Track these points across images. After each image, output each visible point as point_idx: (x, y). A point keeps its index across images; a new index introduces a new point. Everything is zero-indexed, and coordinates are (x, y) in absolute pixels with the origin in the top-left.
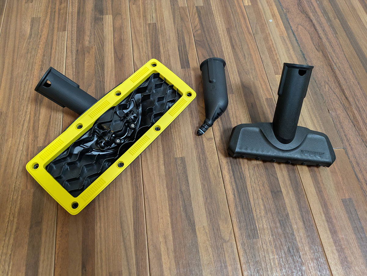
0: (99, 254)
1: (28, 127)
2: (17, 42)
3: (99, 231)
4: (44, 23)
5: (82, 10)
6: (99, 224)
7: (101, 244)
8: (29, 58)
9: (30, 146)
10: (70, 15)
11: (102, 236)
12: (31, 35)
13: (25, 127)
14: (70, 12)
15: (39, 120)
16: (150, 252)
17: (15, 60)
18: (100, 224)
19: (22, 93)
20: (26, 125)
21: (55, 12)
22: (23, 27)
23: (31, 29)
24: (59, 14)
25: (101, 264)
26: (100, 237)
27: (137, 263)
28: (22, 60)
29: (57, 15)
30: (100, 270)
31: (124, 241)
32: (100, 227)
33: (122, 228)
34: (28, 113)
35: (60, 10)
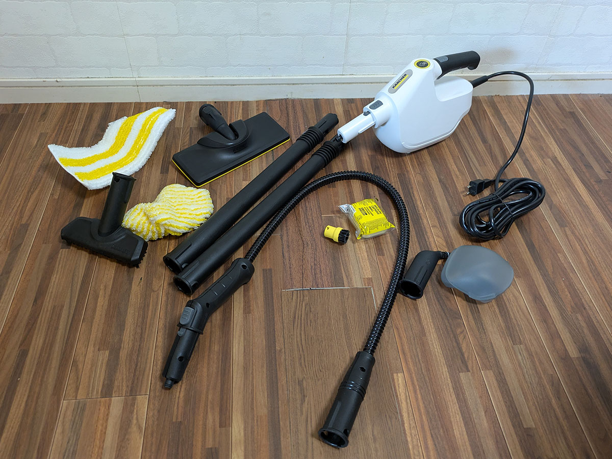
0: (50, 294)
1: (17, 211)
2: (23, 151)
3: (54, 280)
4: (50, 136)
5: (86, 128)
6: (55, 276)
7: (53, 288)
8: (30, 162)
9: (15, 223)
10: (75, 132)
11: (56, 284)
12: (36, 146)
13: (14, 210)
14: (75, 129)
15: (27, 206)
16: (90, 294)
17: (18, 163)
18: (57, 275)
19: (18, 187)
20: (16, 208)
21: (62, 129)
22: (31, 140)
23: (38, 141)
24: (65, 131)
25: (50, 300)
26: (54, 284)
27: (78, 301)
28: (24, 164)
29: (63, 131)
30: (47, 304)
31: (72, 287)
32: (56, 278)
33: (73, 279)
34: (19, 201)
35: (66, 127)
